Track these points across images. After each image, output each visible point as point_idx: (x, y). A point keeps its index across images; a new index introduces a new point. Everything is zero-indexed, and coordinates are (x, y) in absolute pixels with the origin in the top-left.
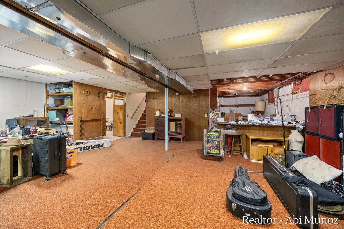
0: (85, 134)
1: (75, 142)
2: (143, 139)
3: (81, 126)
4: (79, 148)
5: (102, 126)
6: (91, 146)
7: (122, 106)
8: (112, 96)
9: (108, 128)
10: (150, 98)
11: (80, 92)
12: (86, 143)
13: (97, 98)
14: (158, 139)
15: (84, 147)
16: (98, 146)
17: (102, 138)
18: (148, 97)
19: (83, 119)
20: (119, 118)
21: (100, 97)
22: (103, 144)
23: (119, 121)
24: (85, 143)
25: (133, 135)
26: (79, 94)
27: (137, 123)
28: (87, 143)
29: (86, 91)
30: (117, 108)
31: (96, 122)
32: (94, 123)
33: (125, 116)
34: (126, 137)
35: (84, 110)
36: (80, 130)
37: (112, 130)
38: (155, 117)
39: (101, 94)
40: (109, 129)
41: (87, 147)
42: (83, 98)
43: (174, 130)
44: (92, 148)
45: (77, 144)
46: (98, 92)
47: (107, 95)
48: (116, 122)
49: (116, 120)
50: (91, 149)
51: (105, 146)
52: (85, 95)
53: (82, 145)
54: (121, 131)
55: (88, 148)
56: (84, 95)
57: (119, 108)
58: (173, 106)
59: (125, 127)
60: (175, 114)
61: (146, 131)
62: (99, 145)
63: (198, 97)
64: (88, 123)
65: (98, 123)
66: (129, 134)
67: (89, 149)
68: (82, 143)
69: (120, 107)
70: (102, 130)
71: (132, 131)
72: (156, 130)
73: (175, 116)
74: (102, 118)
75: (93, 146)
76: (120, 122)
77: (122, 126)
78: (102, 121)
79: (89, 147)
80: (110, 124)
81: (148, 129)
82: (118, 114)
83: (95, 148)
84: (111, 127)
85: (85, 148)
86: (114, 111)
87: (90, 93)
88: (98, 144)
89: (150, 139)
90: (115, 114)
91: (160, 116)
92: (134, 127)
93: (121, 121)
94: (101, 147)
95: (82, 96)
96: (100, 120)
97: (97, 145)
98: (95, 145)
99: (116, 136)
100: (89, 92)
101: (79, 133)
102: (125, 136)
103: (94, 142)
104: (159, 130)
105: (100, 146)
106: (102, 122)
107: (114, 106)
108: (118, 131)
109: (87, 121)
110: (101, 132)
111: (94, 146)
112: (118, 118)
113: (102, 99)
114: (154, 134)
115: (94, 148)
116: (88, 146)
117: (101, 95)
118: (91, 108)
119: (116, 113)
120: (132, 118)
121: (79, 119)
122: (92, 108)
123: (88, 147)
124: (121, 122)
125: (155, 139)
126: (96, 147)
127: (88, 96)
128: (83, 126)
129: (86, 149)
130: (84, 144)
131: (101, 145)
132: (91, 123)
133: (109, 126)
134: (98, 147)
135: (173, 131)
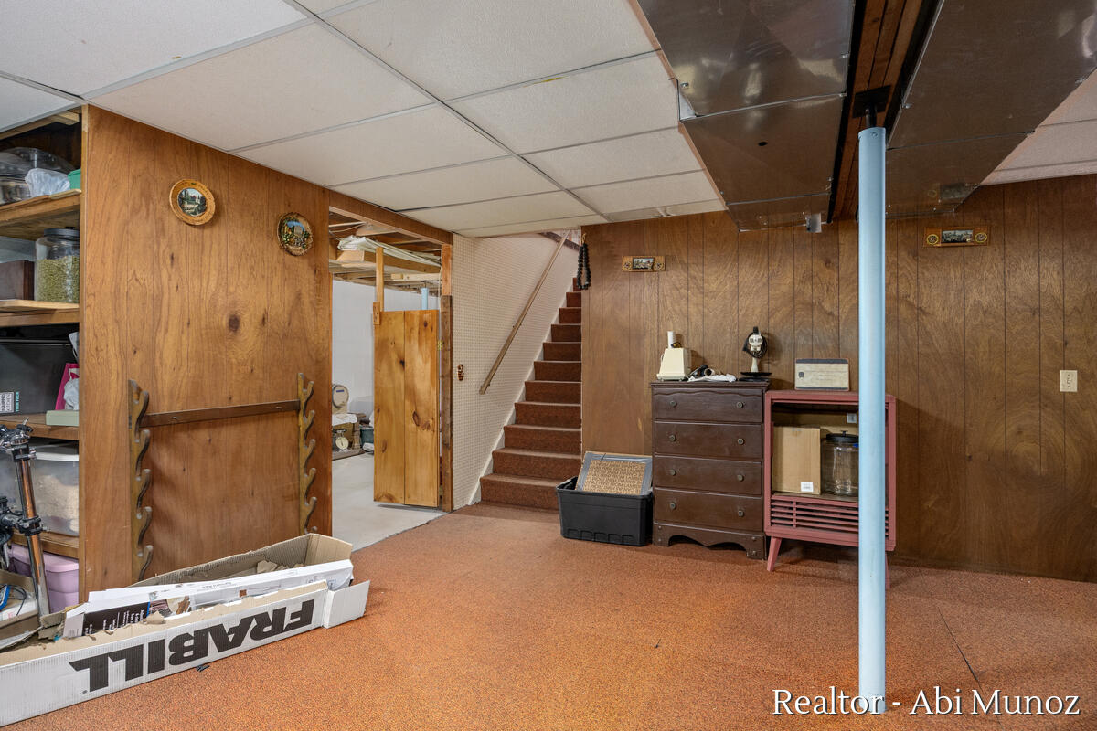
0: (183, 517)
1: (75, 614)
2: (568, 533)
3: (143, 458)
4: (116, 656)
5: (306, 451)
6: (218, 631)
7: (426, 317)
8: (370, 256)
9: (342, 443)
10: (613, 259)
11: (146, 196)
12: (173, 606)
13: (273, 252)
14: (676, 539)
15: (157, 647)
16: (268, 624)
17: (304, 558)
18: (592, 252)
19: (163, 407)
20: (411, 392)
21: (295, 249)
22: (308, 607)
23: (409, 409)
24: (166, 612)
25: (494, 496)
26: (135, 211)
27: (508, 418)
28: (184, 606)
29: (192, 193)
30: (398, 328)
31: (262, 425)
32: (251, 431)
33: (447, 375)
34: (452, 510)
35: (173, 331)
36: (138, 490)
37: (363, 452)
38: (653, 386)
39: (301, 225)
40: (351, 445)
41: (178, 643)
42: (164, 242)
43: (809, 487)
44: (223, 645)
45: (95, 622)
46: (283, 211)
47: (338, 252)
48: (388, 411)
49: (391, 403)
50: (213, 652)
51: (324, 617)
52: (180, 220)
53: (137, 626)
54: (425, 474)
55: (191, 647)
56: (171, 223)
57: (412, 329)
58: (779, 315)
59: (447, 446)
60: (800, 367)
61: (587, 483)
62: (280, 613)
63: (989, 242)
64: (203, 435)
65: (281, 428)
66: (468, 493)
67: (200, 650)
68: (140, 611)
69: (416, 322)
70: (306, 479)
71: (485, 469)
72: (659, 475)
73: (799, 383)
74: (303, 395)
75: (232, 631)
76: (415, 414)
77: (428, 438)
78: (305, 414)
79: (201, 637)
80: (354, 420)
81: (594, 464)
82: (402, 363)
83: (248, 642)
84: (360, 433)
85: (168, 654)
86: (381, 348)
87: (218, 214)
88: (266, 605)
89: (623, 541)
90: (384, 367)
91: (692, 379)
92: (497, 442)
93: (421, 411)
94: (291, 627)
95: (162, 231)
96: (293, 408)
97: (262, 619)
98: (246, 622)
99: (391, 498)
100: (211, 204)
101: (133, 518)
102: (444, 501)
103: (243, 593)
104: (682, 481)
105: (288, 621)
106: (303, 422)
107: (381, 317)
108: (403, 471)
109: (192, 421)
110: (298, 498)
111: (240, 631)
112: (406, 387)
113: (306, 261)
114: (648, 503)
115: (237, 642)
116: (187, 637)
117: (298, 231)
118: (225, 322)
119: (394, 357)
120: (483, 389)
121: (131, 406)
122: (234, 323)
123: (189, 643)
124: (423, 415)
125: (657, 537)
126: (257, 634)
127: (207, 232)
128: (166, 460)
129: (176, 660)
130: (157, 616)
131: (293, 616)
132: (228, 436)
133: (348, 431)
134: (268, 629)
135: (807, 495)
